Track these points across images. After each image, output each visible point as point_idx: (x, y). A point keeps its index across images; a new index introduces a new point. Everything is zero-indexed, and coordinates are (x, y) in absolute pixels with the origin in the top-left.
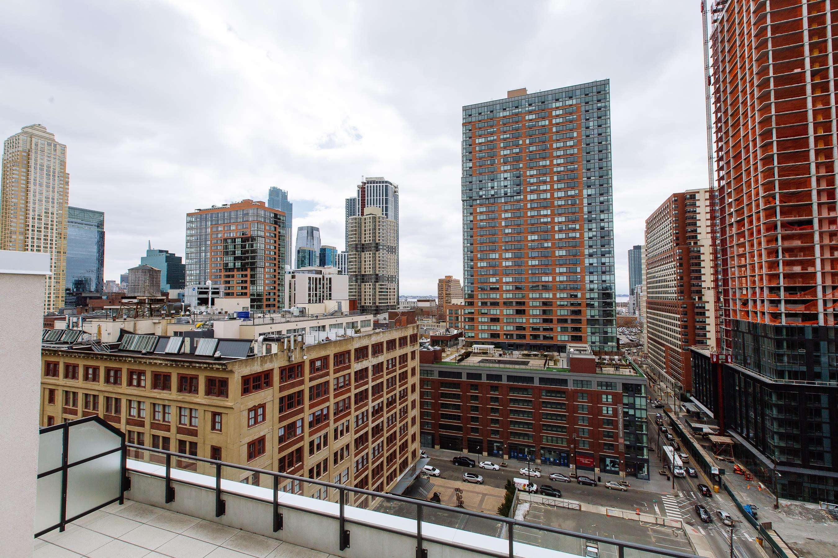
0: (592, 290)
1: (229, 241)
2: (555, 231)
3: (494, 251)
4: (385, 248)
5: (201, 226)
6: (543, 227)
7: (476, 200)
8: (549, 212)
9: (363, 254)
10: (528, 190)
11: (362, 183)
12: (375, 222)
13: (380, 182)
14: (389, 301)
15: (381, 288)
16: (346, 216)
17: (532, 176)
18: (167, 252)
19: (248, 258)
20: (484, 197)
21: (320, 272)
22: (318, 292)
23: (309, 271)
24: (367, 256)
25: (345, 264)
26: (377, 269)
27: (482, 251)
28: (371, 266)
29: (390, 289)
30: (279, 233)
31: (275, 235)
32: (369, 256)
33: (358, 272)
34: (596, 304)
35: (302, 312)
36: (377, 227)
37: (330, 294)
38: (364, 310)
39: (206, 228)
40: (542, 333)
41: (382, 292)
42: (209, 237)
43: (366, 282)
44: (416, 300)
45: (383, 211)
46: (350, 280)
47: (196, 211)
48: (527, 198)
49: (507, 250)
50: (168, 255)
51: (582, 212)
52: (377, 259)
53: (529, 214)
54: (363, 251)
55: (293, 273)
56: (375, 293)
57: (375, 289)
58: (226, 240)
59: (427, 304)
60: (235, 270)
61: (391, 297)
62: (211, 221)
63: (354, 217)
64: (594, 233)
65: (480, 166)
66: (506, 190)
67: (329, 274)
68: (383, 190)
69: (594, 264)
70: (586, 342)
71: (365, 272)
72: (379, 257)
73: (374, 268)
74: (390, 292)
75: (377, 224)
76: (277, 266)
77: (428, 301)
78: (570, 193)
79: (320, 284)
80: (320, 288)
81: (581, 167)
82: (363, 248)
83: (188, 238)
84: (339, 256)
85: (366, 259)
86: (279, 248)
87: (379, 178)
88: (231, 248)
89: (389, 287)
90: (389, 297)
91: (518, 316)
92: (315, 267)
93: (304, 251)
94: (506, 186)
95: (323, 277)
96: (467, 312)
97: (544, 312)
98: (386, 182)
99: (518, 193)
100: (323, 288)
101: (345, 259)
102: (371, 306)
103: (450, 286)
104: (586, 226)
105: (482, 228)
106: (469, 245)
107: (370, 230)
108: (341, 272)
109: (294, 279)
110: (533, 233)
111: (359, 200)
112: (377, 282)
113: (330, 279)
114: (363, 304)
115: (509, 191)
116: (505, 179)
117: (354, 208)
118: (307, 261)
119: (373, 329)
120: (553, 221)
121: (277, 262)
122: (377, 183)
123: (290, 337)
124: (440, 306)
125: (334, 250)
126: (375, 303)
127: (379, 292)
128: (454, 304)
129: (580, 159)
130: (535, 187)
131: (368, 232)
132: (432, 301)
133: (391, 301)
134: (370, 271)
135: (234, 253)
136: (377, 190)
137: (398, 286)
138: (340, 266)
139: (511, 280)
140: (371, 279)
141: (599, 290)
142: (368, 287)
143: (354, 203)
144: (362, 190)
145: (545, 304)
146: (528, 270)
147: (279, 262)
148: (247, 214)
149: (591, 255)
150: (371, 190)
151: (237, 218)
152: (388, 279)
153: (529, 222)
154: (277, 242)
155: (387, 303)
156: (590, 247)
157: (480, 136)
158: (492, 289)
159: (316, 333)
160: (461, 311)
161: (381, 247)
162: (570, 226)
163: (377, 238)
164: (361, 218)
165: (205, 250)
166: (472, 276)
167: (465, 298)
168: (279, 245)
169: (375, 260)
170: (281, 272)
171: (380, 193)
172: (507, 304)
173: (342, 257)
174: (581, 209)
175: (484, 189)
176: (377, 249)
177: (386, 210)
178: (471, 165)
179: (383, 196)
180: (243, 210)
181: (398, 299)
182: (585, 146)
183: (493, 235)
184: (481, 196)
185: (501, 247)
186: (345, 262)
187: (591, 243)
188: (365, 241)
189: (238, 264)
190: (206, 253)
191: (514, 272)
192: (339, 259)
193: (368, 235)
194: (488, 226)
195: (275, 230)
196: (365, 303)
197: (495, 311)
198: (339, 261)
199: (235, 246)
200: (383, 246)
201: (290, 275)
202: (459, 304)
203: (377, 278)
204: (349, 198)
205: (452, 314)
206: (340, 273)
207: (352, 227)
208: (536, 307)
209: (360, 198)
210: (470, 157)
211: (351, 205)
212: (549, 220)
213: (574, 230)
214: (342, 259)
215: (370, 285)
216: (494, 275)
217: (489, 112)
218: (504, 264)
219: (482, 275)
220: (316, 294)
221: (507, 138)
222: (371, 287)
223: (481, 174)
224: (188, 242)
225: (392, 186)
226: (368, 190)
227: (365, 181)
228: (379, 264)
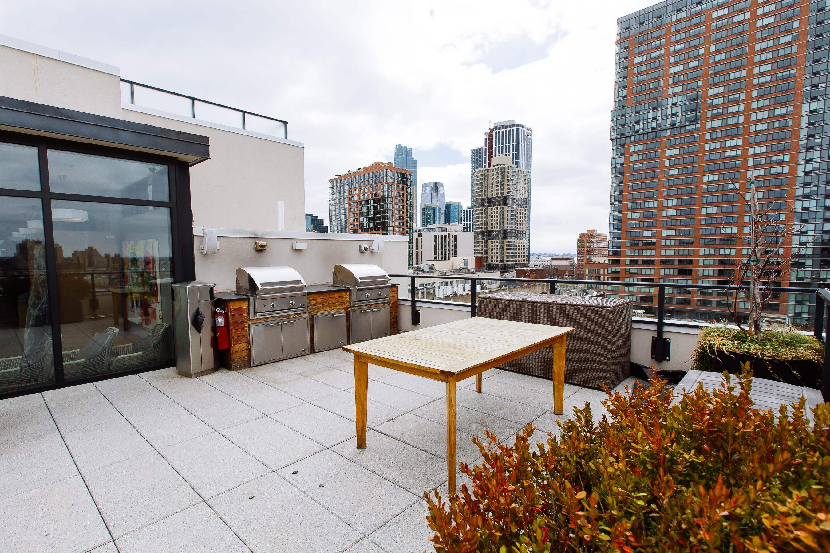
0: (803, 244)
1: (363, 203)
2: (749, 167)
3: (651, 198)
4: (514, 201)
5: (340, 190)
6: (729, 163)
7: (630, 137)
8: (740, 142)
9: (490, 209)
10: (709, 114)
11: (490, 129)
12: (504, 172)
13: (510, 126)
14: (518, 259)
15: (509, 246)
16: (472, 169)
17: (715, 96)
18: (312, 215)
19: (379, 218)
20: (641, 132)
21: (445, 230)
22: (443, 250)
23: (435, 229)
24: (494, 210)
25: (470, 221)
26: (505, 224)
27: (633, 199)
28: (498, 222)
29: (519, 246)
30: (407, 192)
31: (403, 194)
32: (496, 210)
33: (485, 228)
34: (809, 263)
35: (431, 268)
36: (506, 179)
37: (456, 252)
38: (490, 268)
39: (344, 192)
40: (714, 299)
41: (510, 249)
42: (347, 200)
43: (493, 239)
44: (550, 258)
45: (513, 159)
46: (476, 237)
47: (336, 177)
48: (705, 126)
49: (669, 197)
50: (313, 218)
51: (798, 137)
52: (506, 213)
53: (707, 147)
54: (490, 206)
55: (419, 231)
56: (503, 250)
57: (503, 246)
58: (361, 202)
59: (563, 263)
60: (369, 230)
61: (521, 255)
62: (348, 185)
63: (481, 169)
64: (817, 165)
65: (638, 93)
66: (673, 119)
67: (455, 231)
68: (513, 134)
69: (811, 209)
70: (786, 313)
71: (492, 228)
72: (508, 212)
73: (502, 224)
74: (519, 249)
75: (506, 174)
76: (405, 225)
77: (565, 259)
78: (777, 112)
79: (445, 241)
80: (446, 246)
81: (802, 72)
82: (490, 203)
83: (331, 202)
84: (464, 213)
85: (493, 215)
86: (407, 207)
87: (508, 121)
88: (365, 209)
89: (518, 244)
90: (518, 255)
91: (680, 278)
92: (441, 225)
93: (429, 208)
94: (674, 115)
95: (449, 234)
96: (610, 271)
97: (721, 273)
98: (517, 125)
99: (691, 121)
100: (449, 246)
101: (470, 215)
102: (498, 264)
103: (593, 242)
104: (802, 156)
105: (635, 171)
106: (617, 193)
107: (498, 183)
108: (467, 228)
109: (420, 238)
110: (711, 172)
111: (486, 149)
112: (505, 238)
113: (456, 236)
114: (489, 262)
115: (678, 119)
116: (674, 104)
117: (480, 158)
118: (432, 219)
119: (500, 287)
120: (745, 154)
121: (405, 221)
122: (506, 127)
123: (423, 289)
124: (580, 265)
125: (459, 206)
126: (502, 261)
127: (507, 249)
128: (595, 263)
129: (803, 60)
130: (721, 110)
131: (496, 184)
132: (570, 259)
133: (520, 259)
134: (497, 227)
135: (368, 214)
136: (506, 135)
137: (529, 242)
138: (466, 223)
139: (673, 233)
140: (498, 235)
141: (815, 243)
142: (495, 244)
143: (480, 153)
144: (490, 138)
145: (722, 262)
146: (700, 220)
147: (407, 221)
148: (378, 176)
149: (806, 197)
150: (499, 137)
151: (369, 181)
152: (517, 235)
153: (706, 158)
154: (405, 202)
155: (516, 261)
156: (807, 185)
157: (640, 54)
158: (647, 245)
159: (445, 288)
160: (604, 270)
161: (510, 200)
162: (774, 158)
163: (506, 191)
164: (488, 170)
165: (345, 212)
166: (619, 229)
167: (609, 256)
168: (407, 204)
169: (503, 215)
170: (409, 230)
171: (509, 139)
172: (665, 262)
173: (467, 213)
174: (796, 134)
175: (641, 122)
176: (505, 202)
177: (517, 158)
178: (625, 93)
179: (513, 142)
180: (375, 173)
181: (528, 257)
182: (813, 39)
183: (652, 178)
184: (637, 132)
185: (662, 192)
186: (470, 218)
187: (808, 179)
188: (492, 195)
189: (372, 224)
190: (345, 215)
191: (678, 223)
192: (464, 215)
193: (496, 188)
194: (644, 168)
195: (403, 190)
196: (492, 261)
197: (647, 271)
198: (464, 218)
199: (368, 207)
200: (512, 199)
201: (417, 233)
202: (602, 262)
203: (505, 234)
204: (475, 148)
205: (592, 273)
206: (465, 229)
207: (478, 180)
208: (709, 266)
209: (487, 147)
210: (625, 83)
211: (477, 156)
212: (739, 152)
213: (781, 163)
214: (467, 215)
215: (497, 242)
216: (649, 228)
217: (655, 19)
218: (664, 214)
219: (632, 228)
220: (442, 252)
221: (680, 50)
222: (498, 244)
223: (638, 103)
224: (331, 205)
225: (525, 129)
226: (496, 137)
227: (493, 127)
228: (508, 219)
